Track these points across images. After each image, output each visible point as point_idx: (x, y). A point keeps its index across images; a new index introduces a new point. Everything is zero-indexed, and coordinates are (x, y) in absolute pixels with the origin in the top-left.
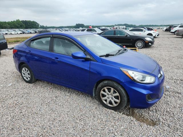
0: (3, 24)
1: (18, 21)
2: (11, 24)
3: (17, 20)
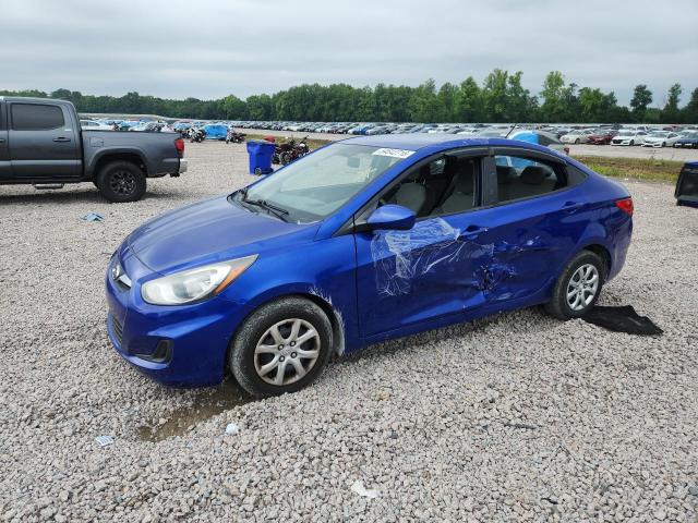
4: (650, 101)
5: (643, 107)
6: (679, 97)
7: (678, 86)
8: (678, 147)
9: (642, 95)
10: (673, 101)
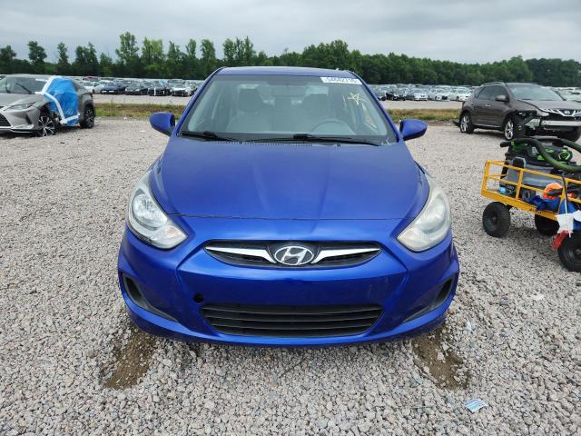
0: (466, 72)
1: (516, 62)
2: (491, 70)
3: (514, 59)
4: (45, 56)
5: (41, 61)
6: (67, 54)
7: (62, 44)
8: (104, 94)
9: (36, 51)
10: (64, 57)
